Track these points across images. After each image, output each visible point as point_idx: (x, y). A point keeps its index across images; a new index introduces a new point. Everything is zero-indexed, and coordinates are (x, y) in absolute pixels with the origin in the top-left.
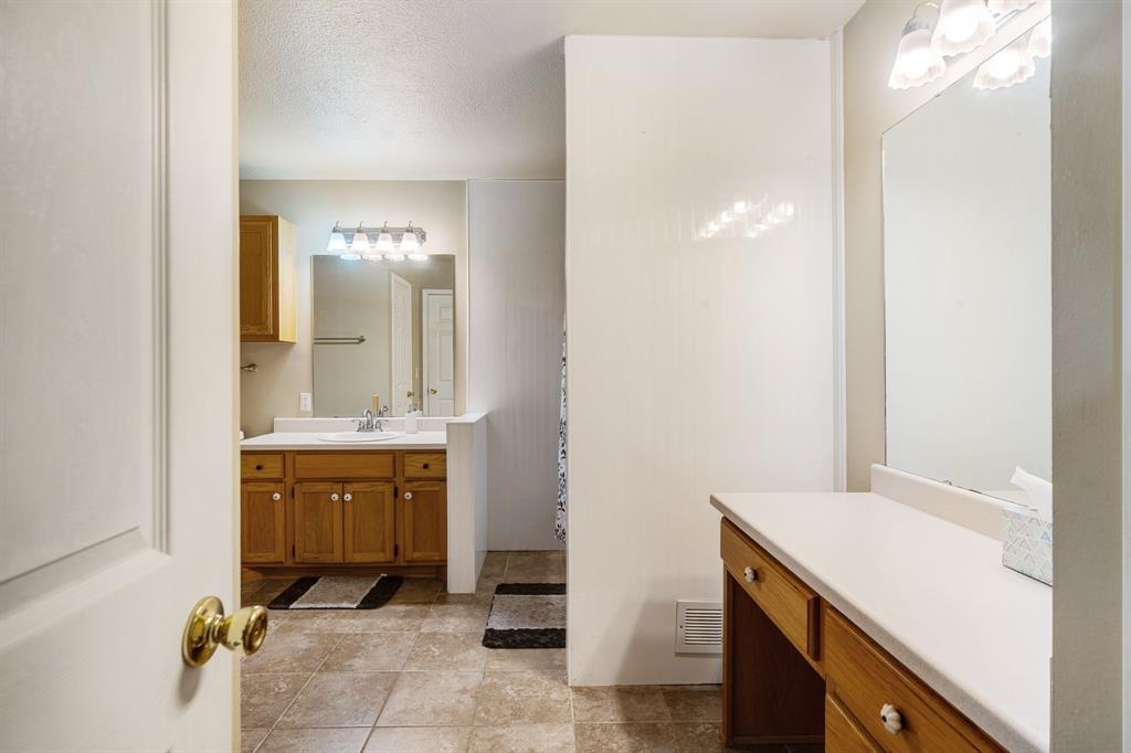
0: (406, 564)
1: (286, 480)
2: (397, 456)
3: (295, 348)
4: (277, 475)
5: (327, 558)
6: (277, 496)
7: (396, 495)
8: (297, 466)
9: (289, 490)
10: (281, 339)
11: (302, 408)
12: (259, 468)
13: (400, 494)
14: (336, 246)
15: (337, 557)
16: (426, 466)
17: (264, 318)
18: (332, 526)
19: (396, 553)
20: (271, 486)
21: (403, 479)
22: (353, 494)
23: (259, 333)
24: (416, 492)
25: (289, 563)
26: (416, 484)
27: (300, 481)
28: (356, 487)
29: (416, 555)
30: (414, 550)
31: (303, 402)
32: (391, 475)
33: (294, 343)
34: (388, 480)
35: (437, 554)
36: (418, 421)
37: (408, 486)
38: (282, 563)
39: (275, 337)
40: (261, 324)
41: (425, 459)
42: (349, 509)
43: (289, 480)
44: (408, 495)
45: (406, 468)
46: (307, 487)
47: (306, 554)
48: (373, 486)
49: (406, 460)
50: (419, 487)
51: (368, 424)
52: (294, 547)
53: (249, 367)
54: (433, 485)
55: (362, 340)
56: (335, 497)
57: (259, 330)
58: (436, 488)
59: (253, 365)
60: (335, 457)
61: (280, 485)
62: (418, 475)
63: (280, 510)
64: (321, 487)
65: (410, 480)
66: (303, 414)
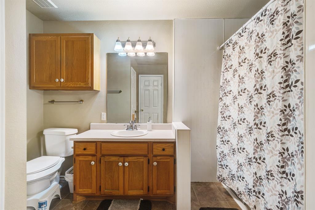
0: (153, 196)
1: (97, 155)
2: (150, 144)
3: (99, 93)
4: (93, 153)
5: (116, 193)
6: (93, 163)
7: (149, 163)
8: (102, 148)
9: (98, 159)
10: (94, 89)
11: (102, 119)
12: (85, 149)
13: (151, 162)
14: (118, 48)
15: (121, 193)
16: (164, 150)
17: (87, 79)
18: (118, 177)
19: (148, 191)
20: (90, 158)
21: (152, 155)
22: (129, 162)
23: (85, 86)
24: (159, 161)
25: (98, 194)
26: (159, 158)
27: (103, 156)
28: (130, 159)
29: (158, 192)
30: (157, 190)
31: (102, 116)
32: (147, 153)
33: (99, 91)
34: (145, 156)
35: (168, 191)
36: (152, 125)
37: (155, 159)
38: (95, 194)
39: (91, 88)
40: (86, 82)
41: (164, 146)
42: (127, 170)
43: (99, 155)
44: (155, 164)
45: (154, 150)
46: (107, 159)
47: (106, 191)
48: (138, 158)
49: (154, 146)
50: (160, 159)
51: (131, 127)
52: (100, 186)
53: (80, 101)
54: (167, 159)
55: (120, 92)
56: (120, 164)
57: (85, 84)
58: (168, 160)
59: (82, 101)
60: (120, 144)
61: (94, 158)
62: (159, 154)
63: (94, 169)
64: (113, 159)
65: (156, 156)
66: (102, 122)
